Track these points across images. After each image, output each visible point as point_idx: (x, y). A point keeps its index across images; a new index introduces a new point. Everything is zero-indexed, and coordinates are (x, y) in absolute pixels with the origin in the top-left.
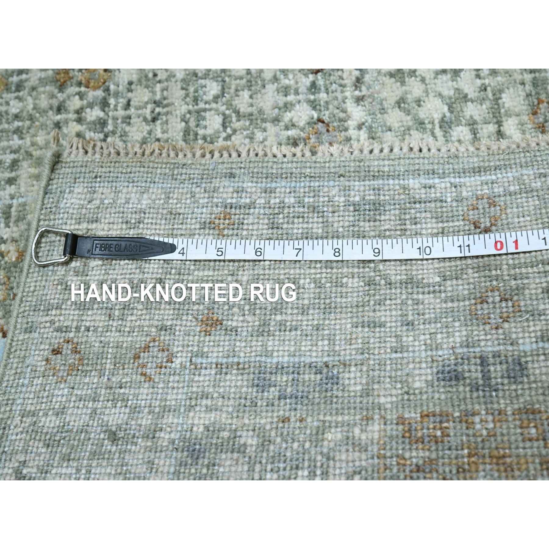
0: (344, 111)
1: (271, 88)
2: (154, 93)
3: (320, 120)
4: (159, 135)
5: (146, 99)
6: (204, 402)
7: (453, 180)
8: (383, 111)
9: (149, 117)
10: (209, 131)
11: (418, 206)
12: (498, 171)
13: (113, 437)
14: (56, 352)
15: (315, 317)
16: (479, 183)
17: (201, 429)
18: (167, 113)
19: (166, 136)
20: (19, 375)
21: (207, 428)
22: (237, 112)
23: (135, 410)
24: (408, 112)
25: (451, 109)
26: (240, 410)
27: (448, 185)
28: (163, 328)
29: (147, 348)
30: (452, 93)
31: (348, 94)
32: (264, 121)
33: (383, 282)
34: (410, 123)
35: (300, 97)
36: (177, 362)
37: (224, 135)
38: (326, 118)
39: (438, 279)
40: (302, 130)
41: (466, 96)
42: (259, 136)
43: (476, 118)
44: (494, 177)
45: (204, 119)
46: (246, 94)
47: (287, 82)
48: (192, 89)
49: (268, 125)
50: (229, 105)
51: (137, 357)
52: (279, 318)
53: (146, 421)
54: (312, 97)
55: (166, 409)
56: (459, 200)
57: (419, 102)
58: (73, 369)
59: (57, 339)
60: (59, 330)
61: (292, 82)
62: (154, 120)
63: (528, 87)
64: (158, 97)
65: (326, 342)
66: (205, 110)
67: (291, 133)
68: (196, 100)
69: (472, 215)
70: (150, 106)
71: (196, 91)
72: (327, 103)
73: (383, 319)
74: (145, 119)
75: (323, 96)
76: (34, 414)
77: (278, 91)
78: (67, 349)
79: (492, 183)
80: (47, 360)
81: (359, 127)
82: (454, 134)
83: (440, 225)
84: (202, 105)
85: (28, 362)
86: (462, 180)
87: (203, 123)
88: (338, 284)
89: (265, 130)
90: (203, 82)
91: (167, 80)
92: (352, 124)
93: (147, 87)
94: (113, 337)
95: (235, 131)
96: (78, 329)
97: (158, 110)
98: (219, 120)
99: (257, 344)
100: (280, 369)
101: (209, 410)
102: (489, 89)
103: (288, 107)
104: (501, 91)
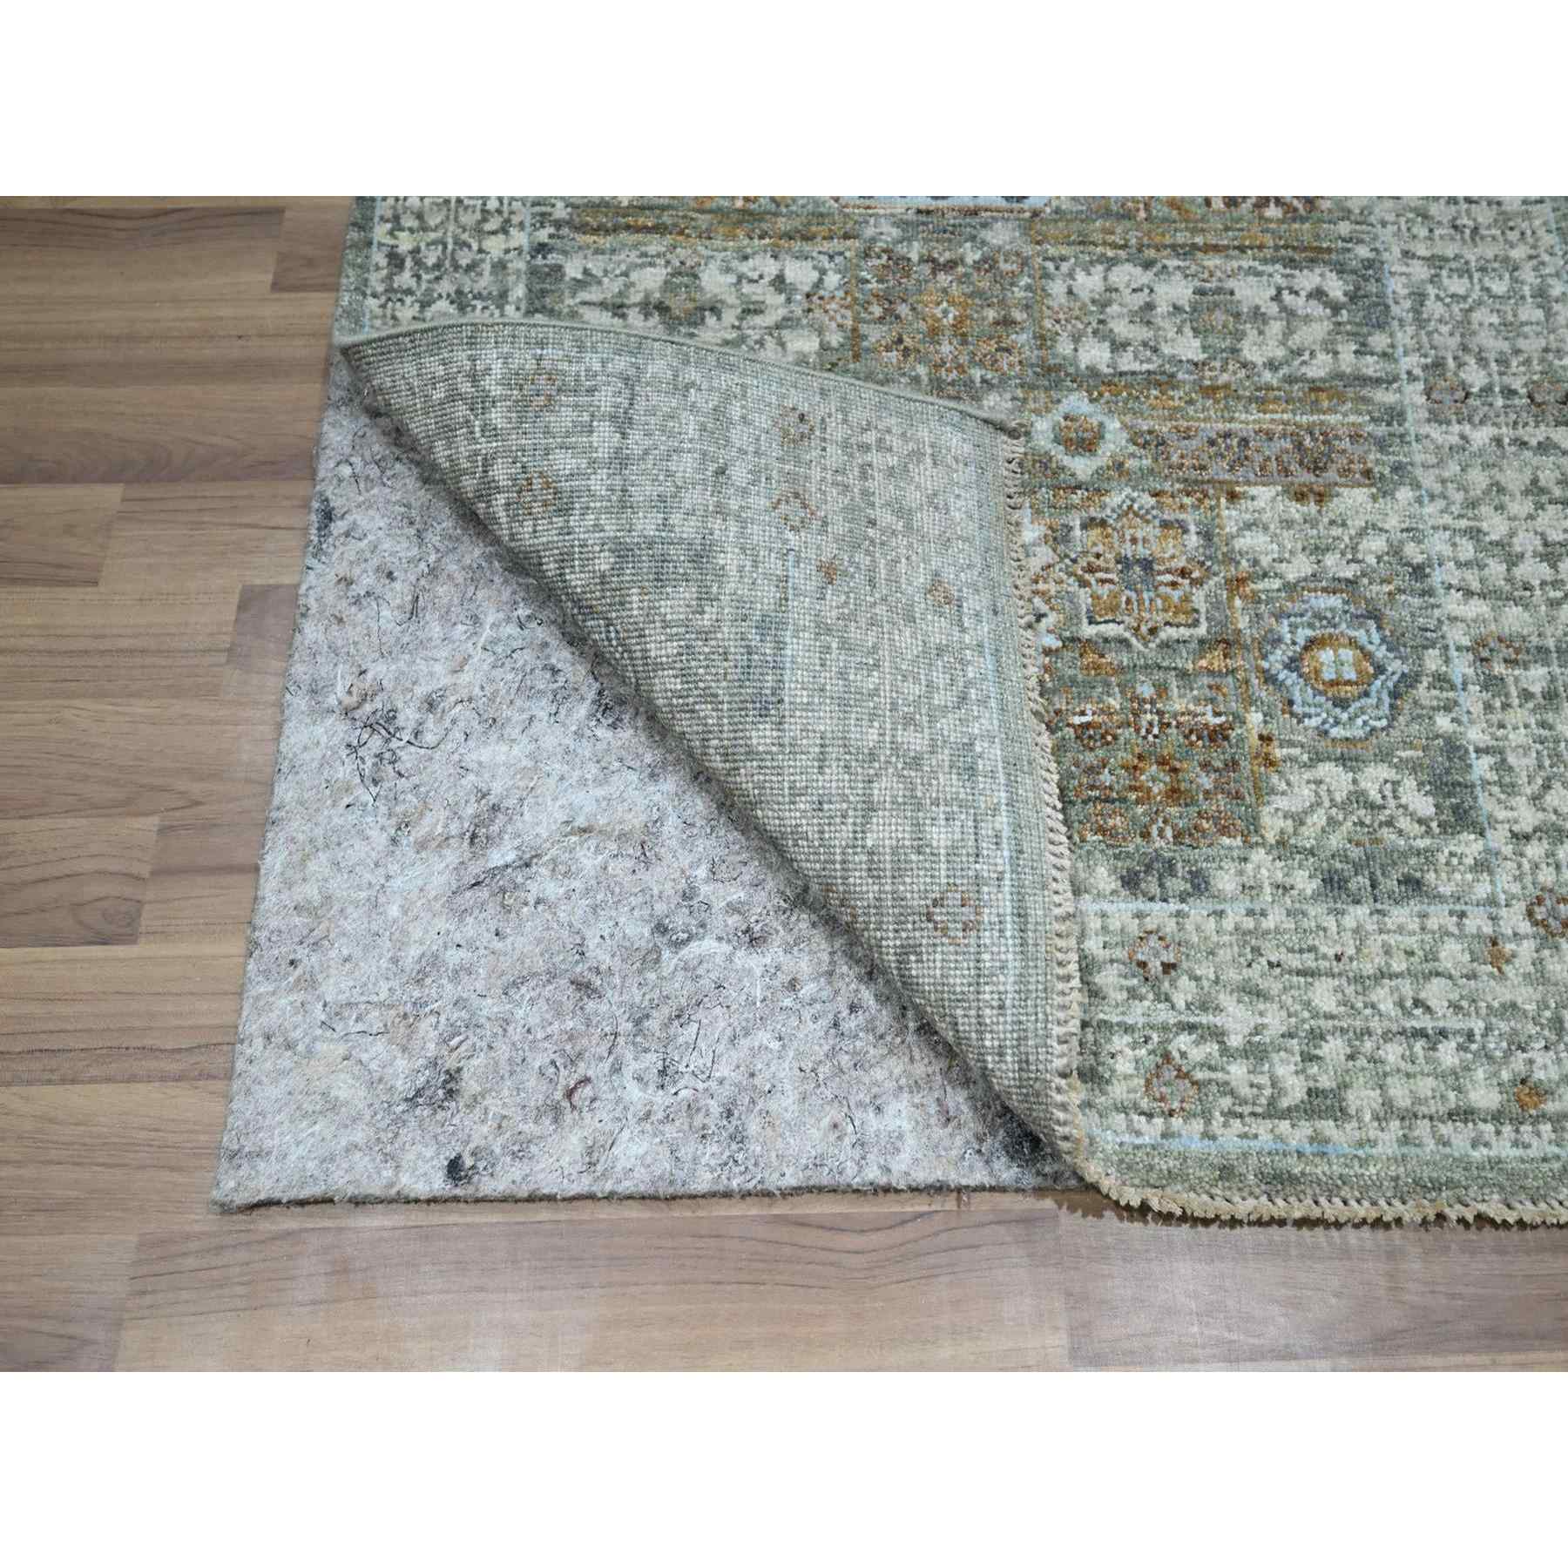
0: (1482, 422)
1: (1505, 346)
2: (1489, 227)
3: (1468, 395)
4: (1437, 232)
5: (1480, 220)
6: (749, 563)
7: (1007, 876)
8: (1486, 466)
9: (1458, 222)
10: (1446, 281)
11: (971, 823)
12: (1018, 941)
13: (721, 471)
14: (802, 418)
15: (835, 686)
16: (1001, 911)
17: (722, 562)
18: (1463, 239)
19: (1437, 238)
20: (781, 382)
21: (722, 568)
22: (1471, 310)
23: (745, 492)
24: (1487, 492)
25: (1497, 544)
26: (739, 601)
27: (1000, 869)
28: (825, 523)
29: (805, 506)
30: (1518, 549)
31: (1504, 430)
32: (1462, 335)
33: (872, 772)
34: (1472, 493)
35: (1496, 377)
36: (790, 535)
37: (1442, 294)
38: (1471, 401)
39: (869, 843)
40: (1456, 374)
41: (1514, 565)
42: (1445, 329)
43: (1486, 571)
44: (1008, 934)
45: (1460, 277)
46: (1495, 319)
47: (1514, 364)
48: (1496, 265)
49: (1457, 338)
50: (1480, 303)
51: (797, 495)
52: (834, 645)
53: (734, 505)
54: (1497, 389)
55: (743, 523)
56: (978, 880)
57: (1500, 508)
58: (786, 434)
59: (814, 420)
60: (823, 420)
61: (1514, 370)
62: (1455, 227)
63: (1535, 640)
64: (1484, 232)
65: (805, 700)
66: (1471, 277)
67: (1451, 363)
68: (1483, 270)
69: (954, 898)
70: (1471, 223)
71: (1494, 270)
72: (1491, 405)
73: (827, 770)
74: (1455, 219)
75: (1500, 402)
76: (744, 396)
77: (1501, 352)
78: (805, 428)
79: (1001, 931)
80: (794, 409)
81: (1463, 437)
82: (1464, 541)
83: (942, 851)
84: (1476, 276)
85: (793, 390)
86: (1007, 889)
87: (1455, 276)
88: (873, 717)
89: (1451, 334)
90: (1507, 276)
91: (1506, 241)
92: (1467, 428)
93: (1496, 221)
94: (816, 473)
95: (1448, 305)
96: (824, 440)
97: (1467, 231)
98: (1462, 291)
99: (807, 621)
100: (780, 646)
101: (741, 569)
102: (1528, 593)
103: (1482, 361)
104: (1526, 607)
